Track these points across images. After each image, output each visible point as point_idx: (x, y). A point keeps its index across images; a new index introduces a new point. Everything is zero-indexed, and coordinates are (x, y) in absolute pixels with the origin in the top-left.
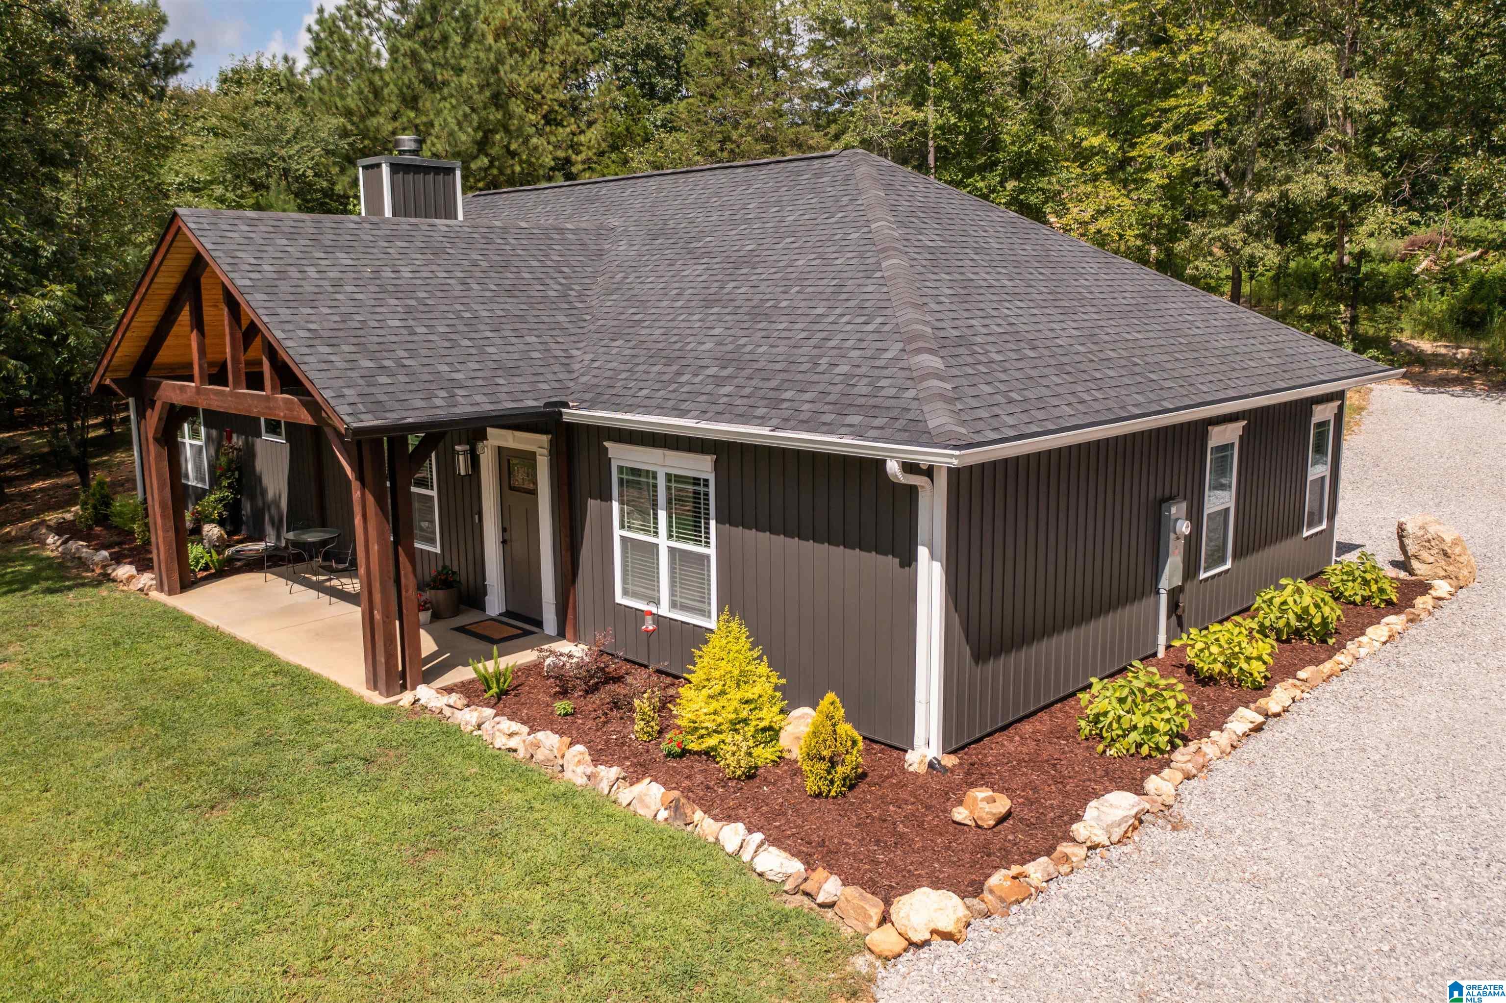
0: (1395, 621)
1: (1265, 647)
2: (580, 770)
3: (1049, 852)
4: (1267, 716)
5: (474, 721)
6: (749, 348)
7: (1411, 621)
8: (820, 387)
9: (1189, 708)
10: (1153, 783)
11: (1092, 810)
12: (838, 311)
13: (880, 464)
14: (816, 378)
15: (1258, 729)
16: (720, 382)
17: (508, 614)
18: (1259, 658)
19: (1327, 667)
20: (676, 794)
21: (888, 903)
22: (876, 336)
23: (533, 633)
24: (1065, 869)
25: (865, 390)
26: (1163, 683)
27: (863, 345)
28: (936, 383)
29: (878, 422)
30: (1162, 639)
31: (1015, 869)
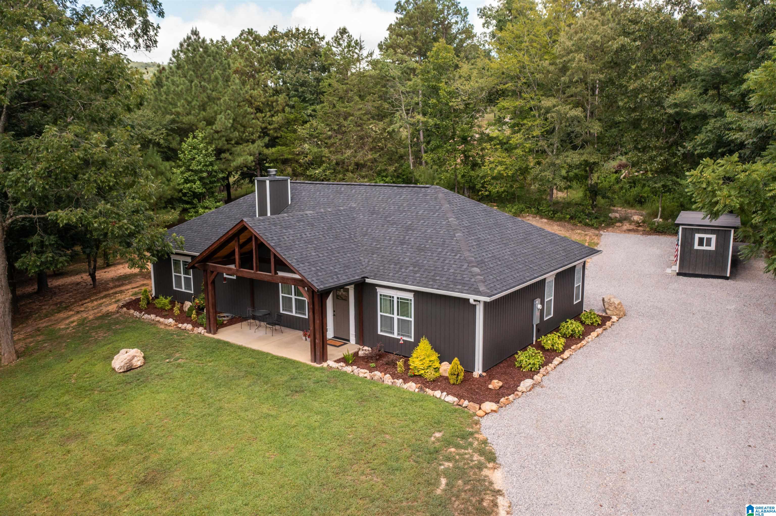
0: (599, 330)
1: (563, 340)
2: (390, 381)
3: (513, 393)
4: (563, 359)
5: (351, 370)
6: (421, 261)
7: (605, 330)
8: (447, 276)
9: (543, 358)
10: (536, 377)
11: (522, 384)
12: (446, 251)
13: (469, 300)
14: (445, 273)
15: (561, 363)
16: (416, 272)
17: (334, 337)
18: (561, 344)
19: (579, 345)
20: (419, 385)
21: (480, 405)
22: (459, 260)
23: (346, 343)
24: (517, 397)
25: (460, 278)
26: (537, 352)
27: (456, 263)
28: (479, 277)
29: (466, 288)
30: (534, 339)
31: (506, 397)
